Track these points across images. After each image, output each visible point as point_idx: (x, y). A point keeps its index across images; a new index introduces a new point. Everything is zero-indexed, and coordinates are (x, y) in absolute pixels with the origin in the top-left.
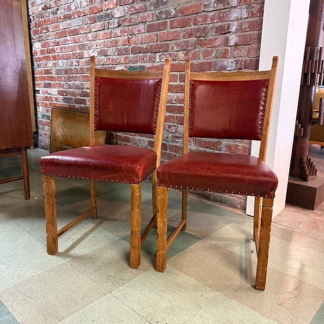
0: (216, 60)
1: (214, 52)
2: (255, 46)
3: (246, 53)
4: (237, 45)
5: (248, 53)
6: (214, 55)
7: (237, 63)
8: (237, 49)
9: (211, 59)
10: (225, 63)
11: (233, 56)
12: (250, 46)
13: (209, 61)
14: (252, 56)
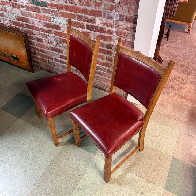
0: (104, 10)
1: (103, 5)
2: (134, 7)
3: (127, 10)
4: (120, 3)
5: (129, 11)
6: (103, 6)
7: (120, 16)
8: (120, 6)
9: (101, 9)
10: (112, 15)
11: (117, 10)
12: (130, 6)
13: (99, 10)
14: (131, 14)
